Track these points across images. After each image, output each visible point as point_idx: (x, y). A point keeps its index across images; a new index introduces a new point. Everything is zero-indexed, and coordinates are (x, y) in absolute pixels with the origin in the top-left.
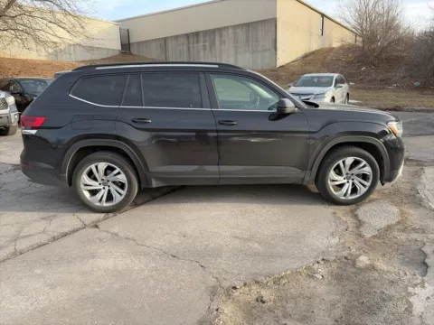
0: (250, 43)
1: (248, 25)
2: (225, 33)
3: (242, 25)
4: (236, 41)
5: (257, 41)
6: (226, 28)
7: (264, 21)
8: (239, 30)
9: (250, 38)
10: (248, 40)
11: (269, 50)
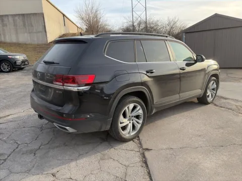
0: (27, 27)
1: (23, 15)
2: (5, 19)
3: (19, 15)
4: (15, 25)
5: (32, 26)
6: (7, 16)
7: (36, 14)
8: (17, 18)
9: (27, 24)
10: (24, 25)
11: (41, 32)
